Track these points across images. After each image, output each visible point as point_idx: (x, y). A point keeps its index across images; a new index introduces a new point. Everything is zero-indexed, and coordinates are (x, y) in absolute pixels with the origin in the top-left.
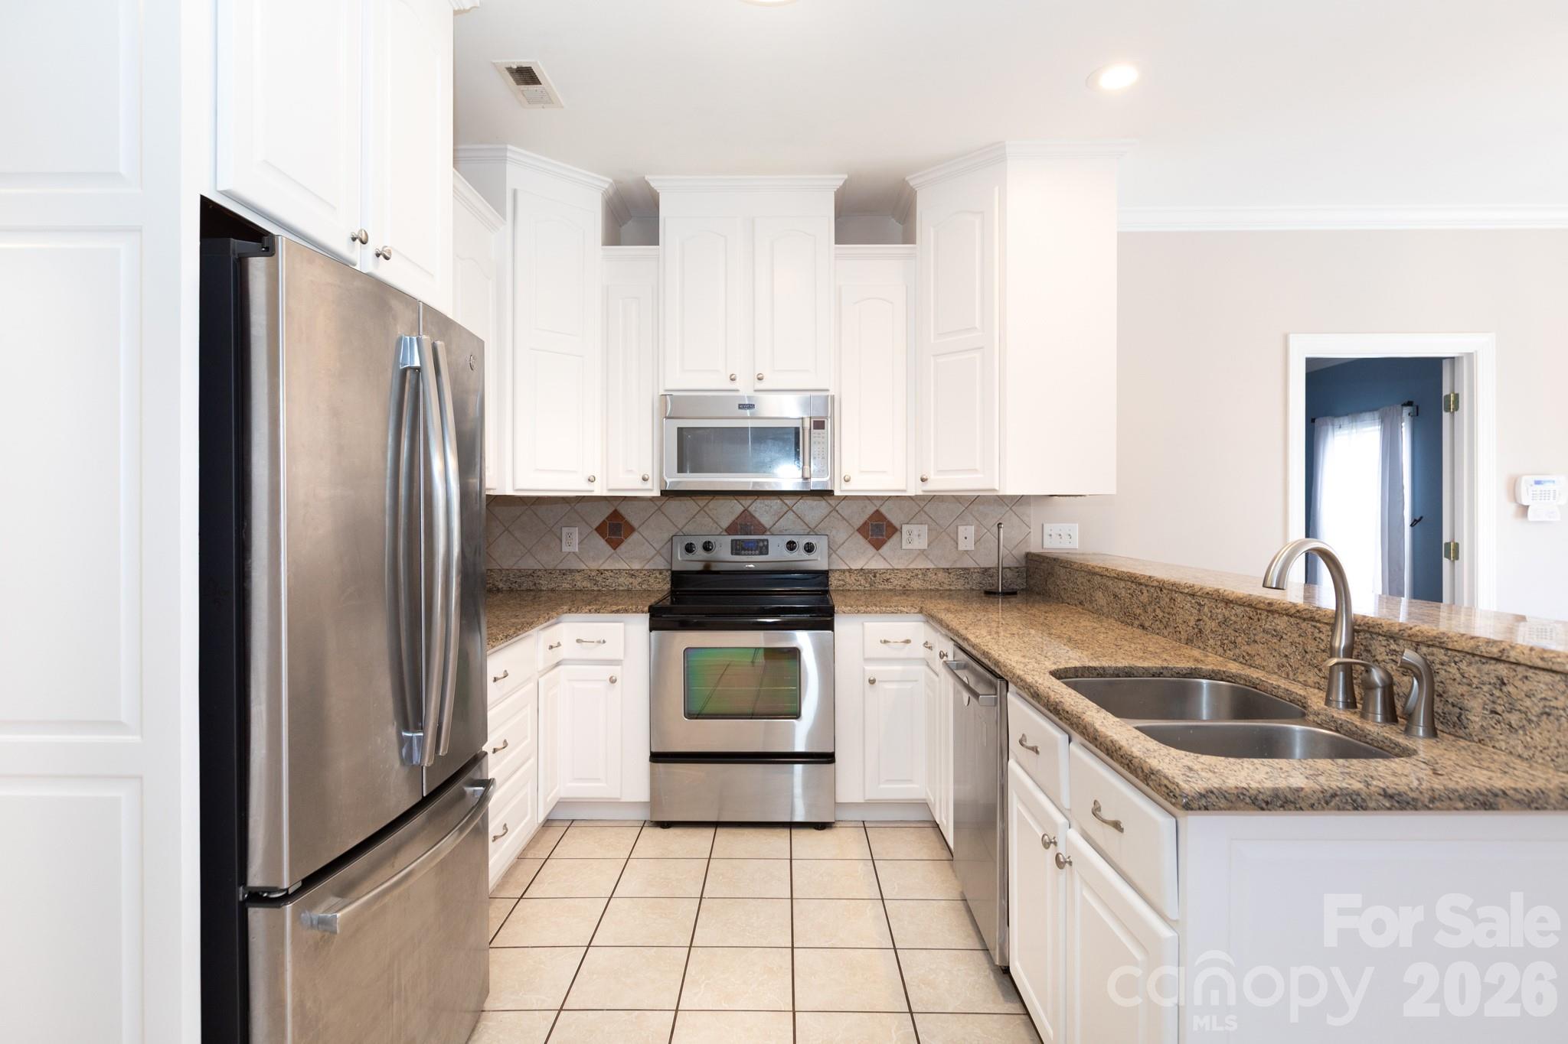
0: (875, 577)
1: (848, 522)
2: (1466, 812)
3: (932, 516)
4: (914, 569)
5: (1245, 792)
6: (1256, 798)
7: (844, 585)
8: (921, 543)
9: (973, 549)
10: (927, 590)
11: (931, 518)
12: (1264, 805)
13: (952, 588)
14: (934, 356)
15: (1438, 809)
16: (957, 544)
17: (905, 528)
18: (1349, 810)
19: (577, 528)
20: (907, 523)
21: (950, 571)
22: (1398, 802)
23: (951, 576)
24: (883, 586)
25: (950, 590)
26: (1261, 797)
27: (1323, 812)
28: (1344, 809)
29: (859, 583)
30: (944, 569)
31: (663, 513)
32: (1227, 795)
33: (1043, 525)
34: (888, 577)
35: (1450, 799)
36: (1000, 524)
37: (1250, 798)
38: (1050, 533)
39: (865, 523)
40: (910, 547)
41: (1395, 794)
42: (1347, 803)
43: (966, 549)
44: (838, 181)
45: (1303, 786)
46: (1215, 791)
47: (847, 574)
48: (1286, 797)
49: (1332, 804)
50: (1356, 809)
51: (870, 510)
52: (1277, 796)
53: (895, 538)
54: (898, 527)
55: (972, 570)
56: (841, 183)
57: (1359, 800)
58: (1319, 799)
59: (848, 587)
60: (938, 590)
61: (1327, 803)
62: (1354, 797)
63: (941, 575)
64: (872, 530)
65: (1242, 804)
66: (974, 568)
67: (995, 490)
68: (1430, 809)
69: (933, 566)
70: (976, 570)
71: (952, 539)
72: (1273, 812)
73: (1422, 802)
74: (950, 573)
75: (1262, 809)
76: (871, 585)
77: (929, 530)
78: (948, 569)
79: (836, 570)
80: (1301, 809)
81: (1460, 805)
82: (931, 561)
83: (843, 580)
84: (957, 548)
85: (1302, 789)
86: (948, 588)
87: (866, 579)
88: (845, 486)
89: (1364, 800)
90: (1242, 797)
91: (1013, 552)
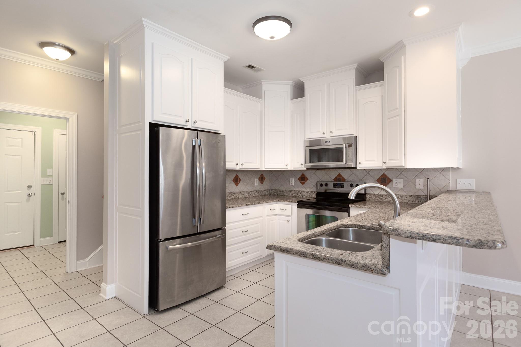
0: (382, 197)
1: (373, 177)
2: (333, 264)
3: (405, 175)
4: (398, 195)
5: (280, 247)
6: (281, 249)
7: (371, 199)
8: (402, 186)
9: (423, 188)
10: (403, 203)
11: (405, 176)
12: (283, 251)
13: (413, 202)
14: (388, 119)
15: (325, 261)
16: (416, 186)
17: (394, 180)
18: (302, 256)
19: (293, 179)
20: (395, 178)
21: (412, 196)
22: (314, 257)
23: (413, 198)
24: (385, 200)
25: (413, 203)
26: (283, 249)
27: (295, 256)
28: (301, 256)
29: (376, 199)
30: (410, 195)
31: (315, 174)
32: (275, 247)
33: (456, 179)
34: (388, 197)
35: (329, 259)
36: (428, 179)
37: (280, 249)
38: (460, 182)
39: (379, 178)
40: (396, 187)
41: (314, 255)
42: (302, 254)
43: (420, 188)
44: (355, 66)
45: (294, 248)
46: (274, 245)
47: (372, 195)
48: (288, 250)
49: (298, 254)
50: (304, 257)
51: (381, 173)
52: (286, 249)
53: (391, 184)
54: (392, 179)
55: (422, 196)
56: (356, 66)
57: (305, 254)
58: (295, 252)
59: (373, 200)
60: (407, 203)
61: (297, 254)
62: (304, 253)
63: (409, 198)
64: (382, 181)
65: (278, 250)
66: (423, 196)
67: (403, 166)
68: (323, 261)
69: (406, 194)
70: (424, 197)
71: (414, 184)
72: (285, 253)
73: (321, 259)
74: (412, 197)
75: (282, 252)
76: (381, 200)
77: (404, 180)
78: (411, 195)
79: (368, 194)
80: (291, 254)
81: (331, 262)
82: (405, 192)
83: (371, 197)
84: (416, 188)
85: (293, 249)
86: (412, 202)
87: (379, 197)
88: (360, 166)
89: (306, 255)
90: (278, 248)
91: (441, 190)
